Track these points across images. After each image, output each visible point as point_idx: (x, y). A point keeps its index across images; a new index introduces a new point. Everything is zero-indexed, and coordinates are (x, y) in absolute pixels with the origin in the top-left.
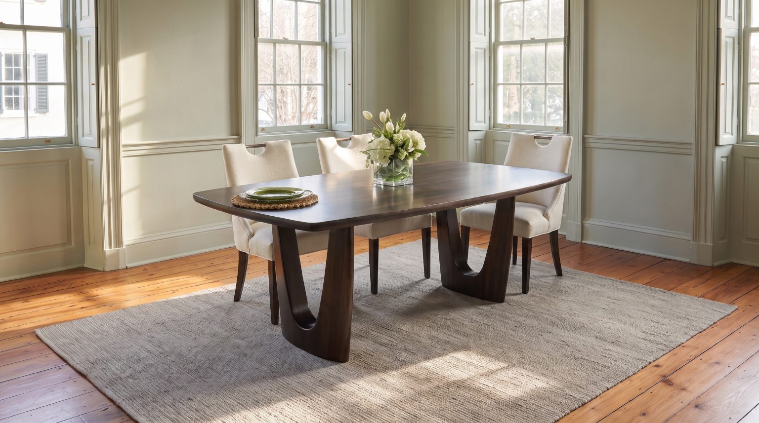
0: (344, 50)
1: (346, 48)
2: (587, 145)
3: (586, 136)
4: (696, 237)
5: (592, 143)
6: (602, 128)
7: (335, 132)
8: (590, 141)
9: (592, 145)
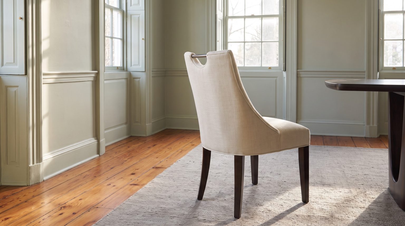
0: (138, 16)
1: (140, 15)
2: (299, 75)
3: (298, 70)
4: (368, 123)
5: (302, 74)
6: (307, 65)
7: (130, 73)
8: (301, 73)
9: (302, 76)
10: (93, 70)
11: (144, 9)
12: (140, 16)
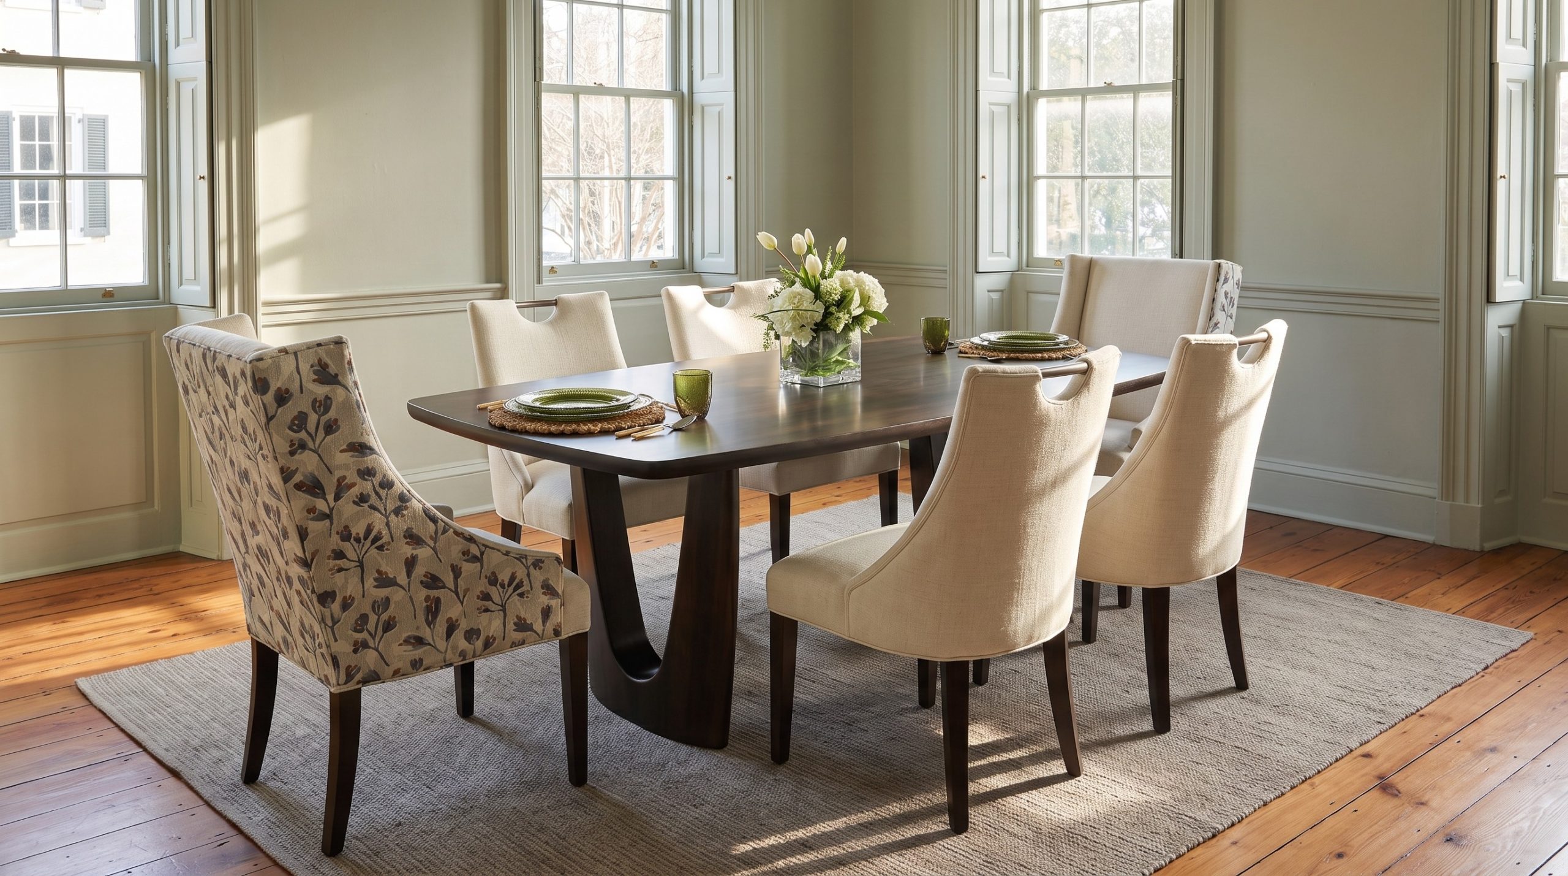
10: (488, 282)
11: (732, 88)
12: (722, 109)
